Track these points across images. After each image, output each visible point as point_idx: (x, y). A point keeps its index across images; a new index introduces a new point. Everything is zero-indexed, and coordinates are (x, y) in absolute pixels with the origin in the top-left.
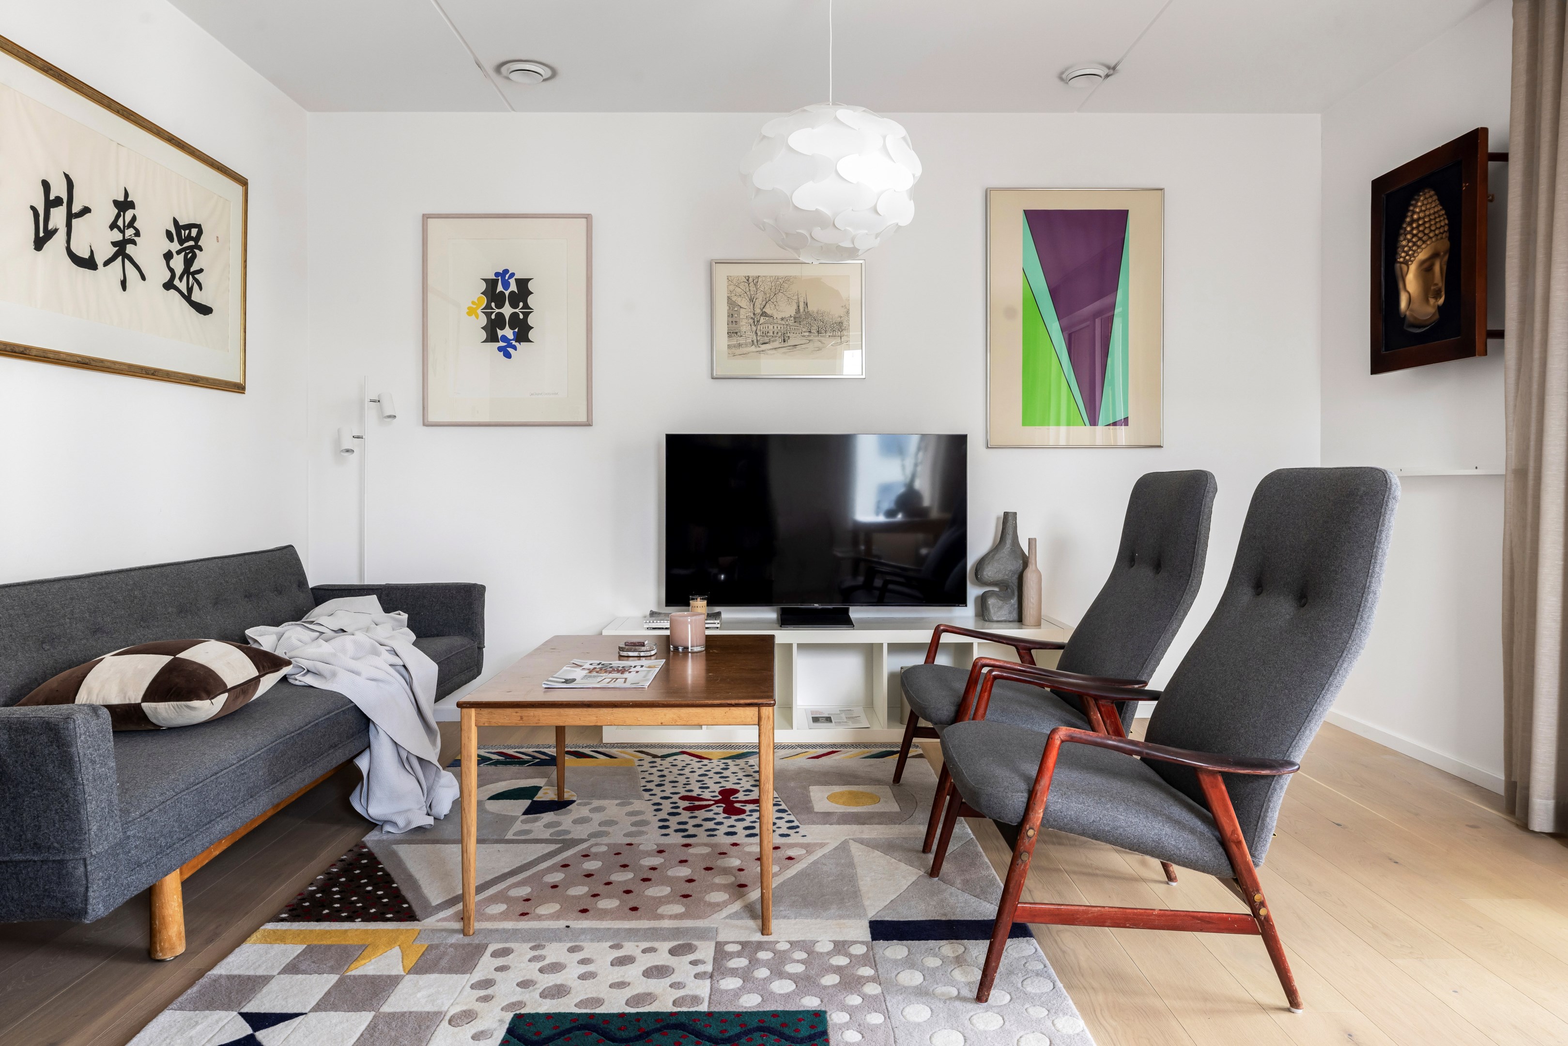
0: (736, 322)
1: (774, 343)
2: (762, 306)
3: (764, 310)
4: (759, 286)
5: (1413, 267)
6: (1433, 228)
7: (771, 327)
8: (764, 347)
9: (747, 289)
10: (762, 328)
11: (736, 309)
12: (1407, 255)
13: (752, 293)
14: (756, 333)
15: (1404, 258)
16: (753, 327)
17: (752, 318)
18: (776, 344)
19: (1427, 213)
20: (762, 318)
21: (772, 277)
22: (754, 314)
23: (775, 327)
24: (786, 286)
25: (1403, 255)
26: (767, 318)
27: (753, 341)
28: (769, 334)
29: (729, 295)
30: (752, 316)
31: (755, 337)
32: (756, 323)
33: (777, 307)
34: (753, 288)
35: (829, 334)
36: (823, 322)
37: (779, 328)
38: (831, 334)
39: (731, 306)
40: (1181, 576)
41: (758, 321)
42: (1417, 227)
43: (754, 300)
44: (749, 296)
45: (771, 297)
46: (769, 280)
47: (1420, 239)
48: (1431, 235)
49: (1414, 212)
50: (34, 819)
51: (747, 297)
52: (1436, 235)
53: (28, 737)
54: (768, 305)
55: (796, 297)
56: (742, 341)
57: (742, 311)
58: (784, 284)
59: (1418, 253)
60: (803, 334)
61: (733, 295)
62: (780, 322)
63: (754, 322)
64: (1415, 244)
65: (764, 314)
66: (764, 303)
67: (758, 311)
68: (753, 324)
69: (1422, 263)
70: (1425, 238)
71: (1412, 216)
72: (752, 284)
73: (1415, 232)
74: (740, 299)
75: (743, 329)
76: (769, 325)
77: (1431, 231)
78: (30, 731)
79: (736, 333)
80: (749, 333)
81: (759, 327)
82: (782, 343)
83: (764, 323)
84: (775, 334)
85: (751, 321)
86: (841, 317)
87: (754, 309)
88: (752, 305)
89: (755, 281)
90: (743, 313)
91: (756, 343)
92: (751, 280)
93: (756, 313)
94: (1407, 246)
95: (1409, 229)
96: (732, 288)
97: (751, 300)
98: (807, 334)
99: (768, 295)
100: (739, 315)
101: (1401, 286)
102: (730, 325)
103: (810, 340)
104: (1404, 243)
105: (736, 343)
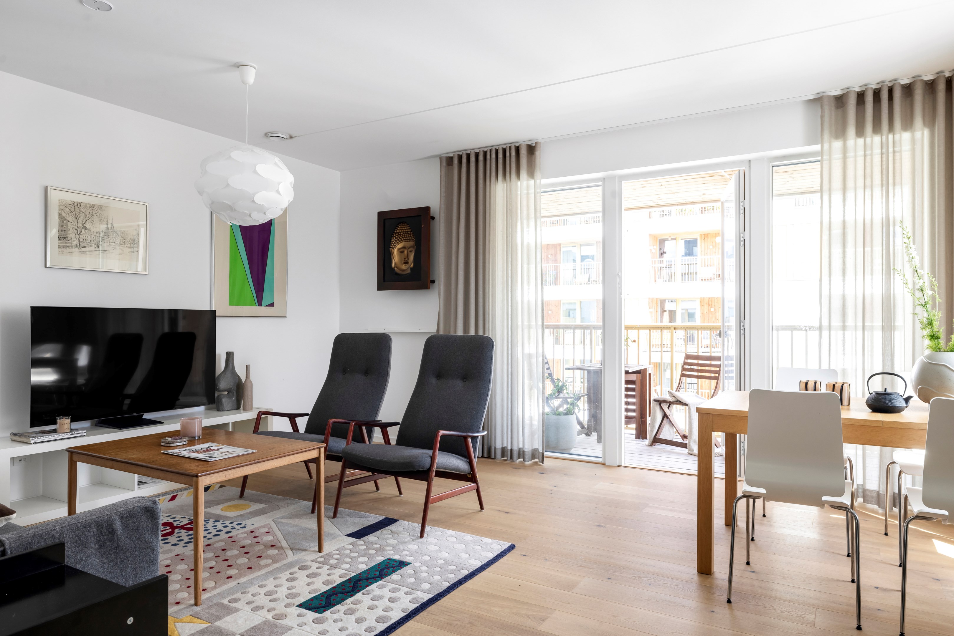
0: (65, 231)
1: (91, 248)
2: (83, 223)
3: (84, 225)
4: (81, 209)
5: (396, 250)
6: (403, 237)
7: (89, 237)
8: (84, 249)
9: (73, 210)
10: (83, 237)
11: (65, 222)
12: (394, 245)
13: (77, 213)
14: (79, 240)
15: (393, 246)
16: (77, 235)
17: (76, 229)
18: (92, 248)
19: (402, 231)
20: (83, 230)
21: (91, 204)
22: (78, 227)
23: (92, 237)
24: (99, 211)
25: (392, 245)
26: (87, 231)
27: (76, 245)
28: (87, 241)
29: (60, 212)
30: (76, 228)
31: (78, 242)
32: (79, 233)
33: (94, 225)
34: (77, 210)
35: (127, 246)
36: (123, 238)
37: (95, 238)
38: (128, 246)
39: (61, 219)
40: (384, 377)
41: (81, 232)
42: (398, 236)
43: (78, 218)
44: (75, 215)
45: (90, 217)
46: (88, 206)
47: (398, 240)
48: (402, 239)
49: (397, 230)
50: (134, 570)
51: (73, 215)
52: (404, 240)
53: (134, 520)
54: (87, 222)
55: (106, 220)
56: (69, 244)
57: (69, 224)
58: (98, 210)
59: (397, 245)
60: (110, 244)
61: (63, 212)
62: (95, 234)
63: (78, 232)
64: (396, 241)
65: (84, 228)
66: (85, 220)
67: (80, 225)
68: (77, 234)
69: (399, 249)
70: (400, 240)
71: (397, 231)
72: (76, 207)
73: (397, 237)
74: (68, 215)
75: (70, 236)
76: (88, 235)
77: (402, 238)
78: (135, 516)
79: (65, 238)
80: (74, 239)
81: (81, 236)
82: (97, 248)
83: (85, 234)
84: (92, 242)
85: (76, 231)
86: (134, 236)
87: (77, 224)
88: (76, 221)
89: (78, 205)
90: (70, 226)
91: (79, 246)
92: (75, 204)
93: (79, 226)
94: (393, 241)
95: (395, 235)
96: (62, 207)
97: (76, 217)
98: (113, 244)
99: (88, 216)
100: (67, 226)
101: (392, 257)
102: (61, 232)
103: (114, 248)
104: (393, 240)
105: (64, 244)
